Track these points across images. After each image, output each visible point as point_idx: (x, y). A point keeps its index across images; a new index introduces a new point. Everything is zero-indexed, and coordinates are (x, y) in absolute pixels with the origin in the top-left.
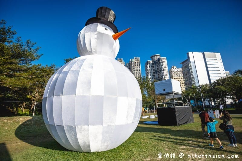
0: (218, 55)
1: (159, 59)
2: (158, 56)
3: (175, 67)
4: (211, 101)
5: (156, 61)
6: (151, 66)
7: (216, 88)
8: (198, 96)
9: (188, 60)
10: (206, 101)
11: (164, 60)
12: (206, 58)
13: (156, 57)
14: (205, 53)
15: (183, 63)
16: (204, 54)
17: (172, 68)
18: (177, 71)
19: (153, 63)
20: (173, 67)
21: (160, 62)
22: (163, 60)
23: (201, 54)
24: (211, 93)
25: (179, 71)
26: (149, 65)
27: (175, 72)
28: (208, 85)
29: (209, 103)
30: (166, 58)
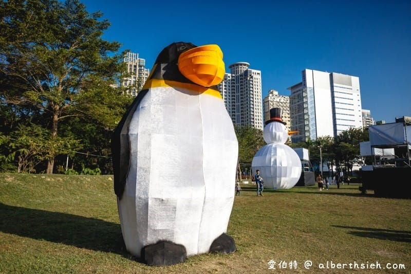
0: (355, 80)
1: (246, 72)
2: (245, 65)
3: (276, 93)
4: (332, 164)
5: (241, 75)
6: (229, 86)
7: (342, 146)
8: (313, 155)
9: (303, 84)
10: (324, 165)
11: (257, 77)
12: (335, 84)
13: (240, 66)
14: (335, 74)
15: (293, 88)
16: (331, 76)
17: (271, 95)
18: (278, 100)
19: (234, 80)
20: (272, 93)
21: (248, 78)
22: (254, 76)
23: (327, 75)
24: (334, 152)
25: (282, 101)
26: (226, 83)
27: (275, 103)
28: (330, 138)
29: (329, 168)
30: (260, 72)
